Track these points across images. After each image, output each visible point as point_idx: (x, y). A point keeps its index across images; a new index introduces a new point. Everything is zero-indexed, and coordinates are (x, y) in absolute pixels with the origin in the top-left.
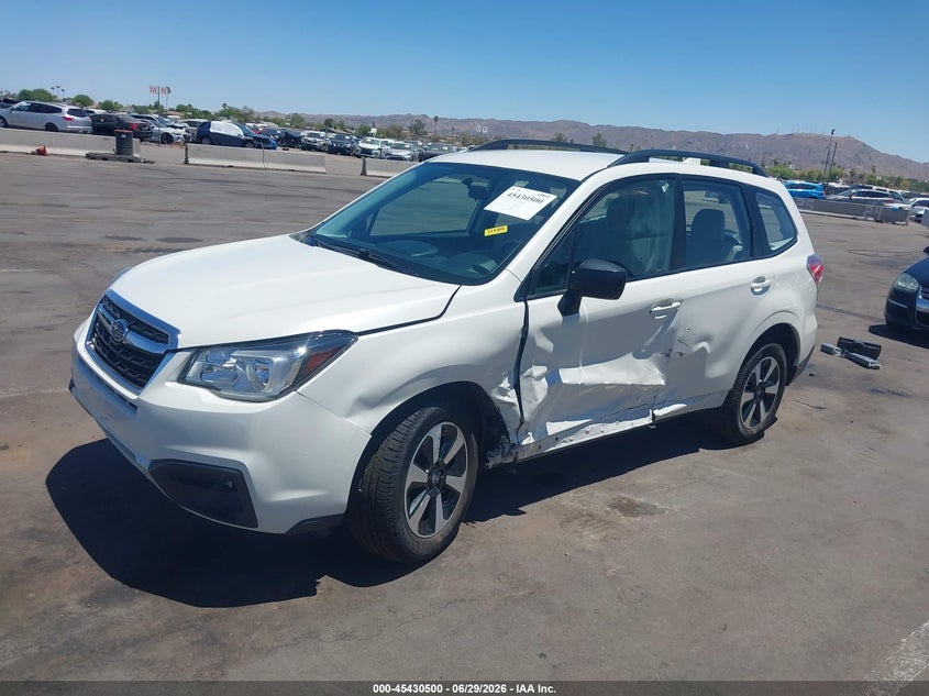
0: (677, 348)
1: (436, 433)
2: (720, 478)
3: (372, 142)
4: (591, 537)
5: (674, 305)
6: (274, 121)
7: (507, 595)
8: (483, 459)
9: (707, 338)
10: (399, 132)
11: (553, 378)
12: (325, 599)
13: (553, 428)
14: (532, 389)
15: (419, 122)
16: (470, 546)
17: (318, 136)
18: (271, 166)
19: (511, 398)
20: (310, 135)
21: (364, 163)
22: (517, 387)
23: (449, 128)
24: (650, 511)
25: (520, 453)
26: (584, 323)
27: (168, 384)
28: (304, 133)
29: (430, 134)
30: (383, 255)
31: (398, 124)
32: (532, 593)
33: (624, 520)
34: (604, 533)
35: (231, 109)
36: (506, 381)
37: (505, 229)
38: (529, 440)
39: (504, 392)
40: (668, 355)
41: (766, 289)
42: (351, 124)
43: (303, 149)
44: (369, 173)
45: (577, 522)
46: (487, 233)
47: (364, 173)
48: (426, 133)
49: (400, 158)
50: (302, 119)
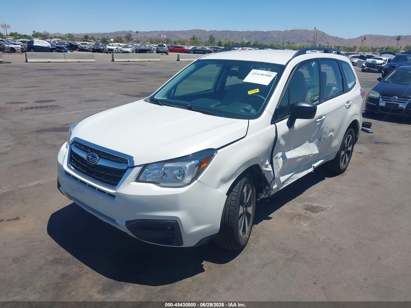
0: (324, 136)
1: (245, 190)
2: (340, 190)
3: (113, 46)
4: (305, 225)
5: (324, 117)
6: (59, 38)
7: (286, 257)
8: (257, 197)
9: (332, 130)
10: (120, 39)
11: (284, 157)
12: (210, 272)
13: (283, 179)
14: (277, 163)
15: (129, 34)
16: (258, 237)
17: (86, 44)
18: (69, 60)
19: (270, 169)
20: (82, 44)
21: (113, 56)
22: (271, 163)
23: (143, 36)
24: (322, 209)
25: (272, 192)
26: (296, 130)
27: (132, 183)
28: (78, 43)
29: (134, 40)
30: (201, 107)
31: (120, 36)
32: (296, 255)
33: (314, 215)
34: (309, 222)
35: (37, 33)
36: (267, 161)
37: (258, 91)
38: (275, 186)
39: (267, 166)
40: (320, 140)
41: (350, 106)
42: (97, 37)
43: (80, 51)
44: (115, 60)
45: (295, 219)
46: (250, 93)
47: (113, 60)
48: (133, 39)
49: (127, 52)
50: (73, 36)
